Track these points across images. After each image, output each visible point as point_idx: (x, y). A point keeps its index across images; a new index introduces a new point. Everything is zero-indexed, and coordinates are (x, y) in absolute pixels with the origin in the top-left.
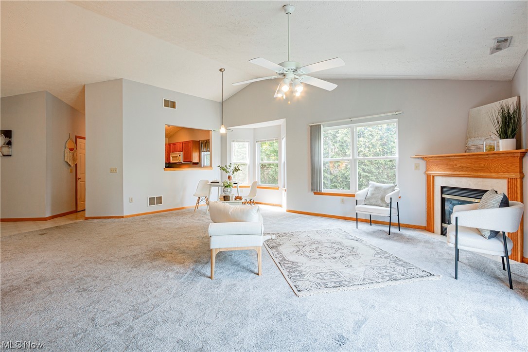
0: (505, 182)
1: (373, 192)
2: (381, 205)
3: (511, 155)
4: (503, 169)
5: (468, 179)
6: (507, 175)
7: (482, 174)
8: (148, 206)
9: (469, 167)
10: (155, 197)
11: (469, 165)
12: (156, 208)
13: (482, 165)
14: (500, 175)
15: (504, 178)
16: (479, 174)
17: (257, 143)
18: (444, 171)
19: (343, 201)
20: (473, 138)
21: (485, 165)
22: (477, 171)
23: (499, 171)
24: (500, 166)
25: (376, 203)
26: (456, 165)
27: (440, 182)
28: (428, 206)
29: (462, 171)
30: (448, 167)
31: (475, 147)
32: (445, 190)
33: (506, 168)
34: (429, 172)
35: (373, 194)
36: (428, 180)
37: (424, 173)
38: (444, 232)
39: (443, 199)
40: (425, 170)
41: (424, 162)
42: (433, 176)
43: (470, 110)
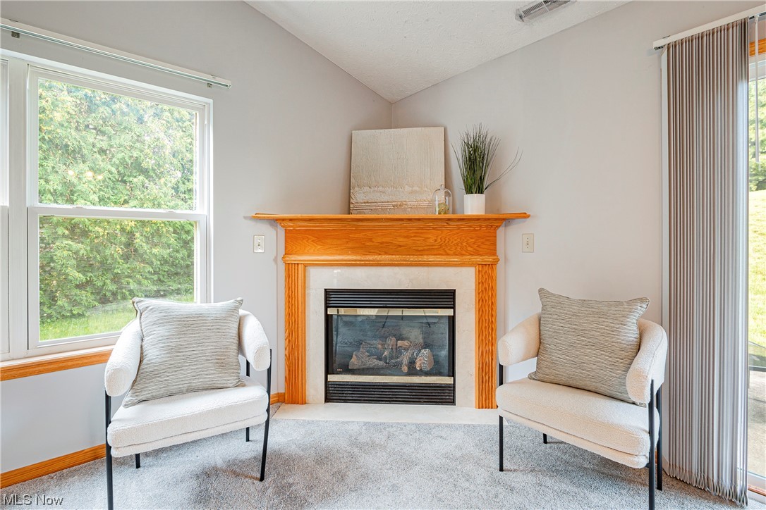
0: (473, 272)
3: (488, 223)
4: (469, 249)
5: (396, 269)
6: (478, 259)
7: (432, 258)
9: (401, 244)
11: (401, 239)
13: (431, 241)
15: (471, 265)
16: (425, 258)
18: (339, 254)
20: (366, 189)
21: (436, 241)
22: (421, 252)
23: (463, 252)
24: (464, 244)
26: (371, 240)
27: (322, 279)
28: (289, 342)
29: (386, 253)
30: (350, 245)
32: (333, 299)
33: (475, 246)
34: (293, 258)
35: (174, 351)
36: (288, 276)
37: (275, 260)
38: (334, 394)
39: (328, 318)
40: (282, 251)
41: (282, 232)
42: (305, 266)
43: (353, 132)
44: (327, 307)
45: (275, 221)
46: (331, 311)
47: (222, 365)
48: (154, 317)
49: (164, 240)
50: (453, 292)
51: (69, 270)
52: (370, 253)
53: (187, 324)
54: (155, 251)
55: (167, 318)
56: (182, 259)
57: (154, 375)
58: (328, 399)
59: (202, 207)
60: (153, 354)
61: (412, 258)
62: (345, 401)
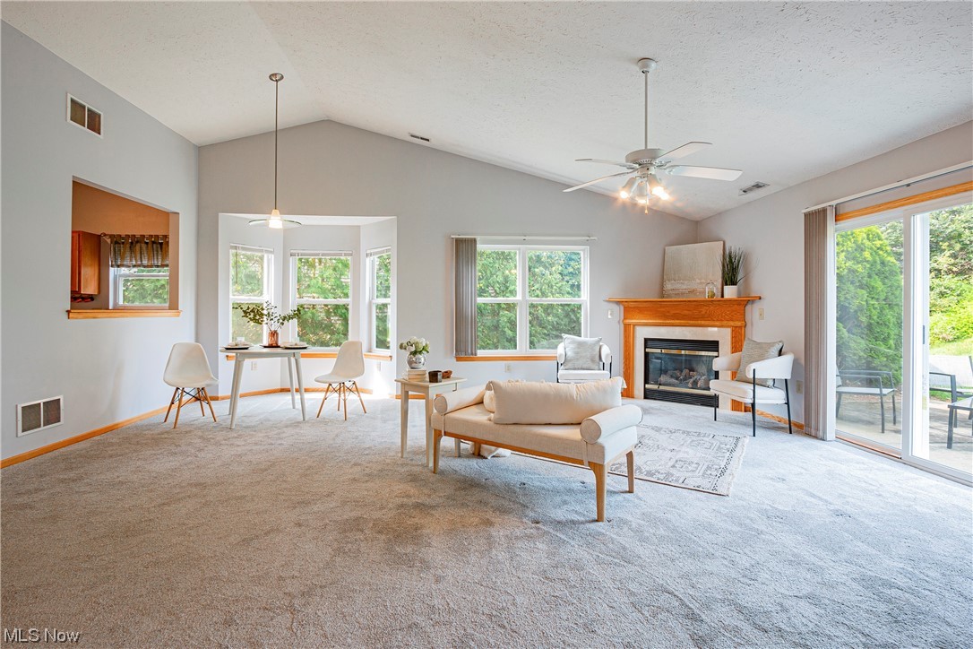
0: (729, 331)
1: (576, 350)
2: (592, 367)
3: (737, 303)
4: (727, 317)
5: (684, 328)
6: (732, 323)
7: (703, 322)
8: (20, 433)
10: (41, 401)
11: (686, 312)
12: (46, 436)
13: (703, 313)
14: (725, 323)
15: (728, 327)
16: (699, 322)
17: (291, 258)
18: (652, 319)
19: (508, 369)
20: (672, 282)
21: (706, 313)
22: (697, 319)
23: (723, 319)
24: (724, 314)
25: (585, 366)
27: (643, 333)
28: (626, 365)
29: (676, 319)
31: (677, 292)
32: (649, 343)
33: (730, 316)
34: (628, 321)
35: (577, 353)
36: (625, 331)
37: (619, 322)
38: (648, 395)
39: (646, 355)
40: (622, 318)
41: (622, 308)
42: (634, 326)
43: (666, 248)
44: (646, 347)
45: (618, 303)
46: (648, 350)
47: (593, 361)
48: (569, 341)
49: (555, 311)
50: (717, 342)
51: (506, 329)
52: (668, 319)
53: (580, 344)
54: (550, 318)
55: (573, 342)
56: (565, 325)
57: (570, 360)
58: (645, 397)
59: (585, 297)
60: (569, 354)
61: (691, 322)
62: (655, 399)
